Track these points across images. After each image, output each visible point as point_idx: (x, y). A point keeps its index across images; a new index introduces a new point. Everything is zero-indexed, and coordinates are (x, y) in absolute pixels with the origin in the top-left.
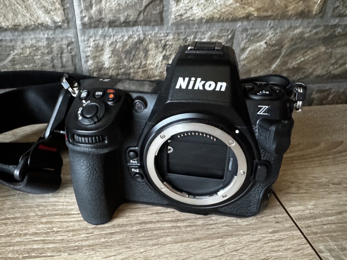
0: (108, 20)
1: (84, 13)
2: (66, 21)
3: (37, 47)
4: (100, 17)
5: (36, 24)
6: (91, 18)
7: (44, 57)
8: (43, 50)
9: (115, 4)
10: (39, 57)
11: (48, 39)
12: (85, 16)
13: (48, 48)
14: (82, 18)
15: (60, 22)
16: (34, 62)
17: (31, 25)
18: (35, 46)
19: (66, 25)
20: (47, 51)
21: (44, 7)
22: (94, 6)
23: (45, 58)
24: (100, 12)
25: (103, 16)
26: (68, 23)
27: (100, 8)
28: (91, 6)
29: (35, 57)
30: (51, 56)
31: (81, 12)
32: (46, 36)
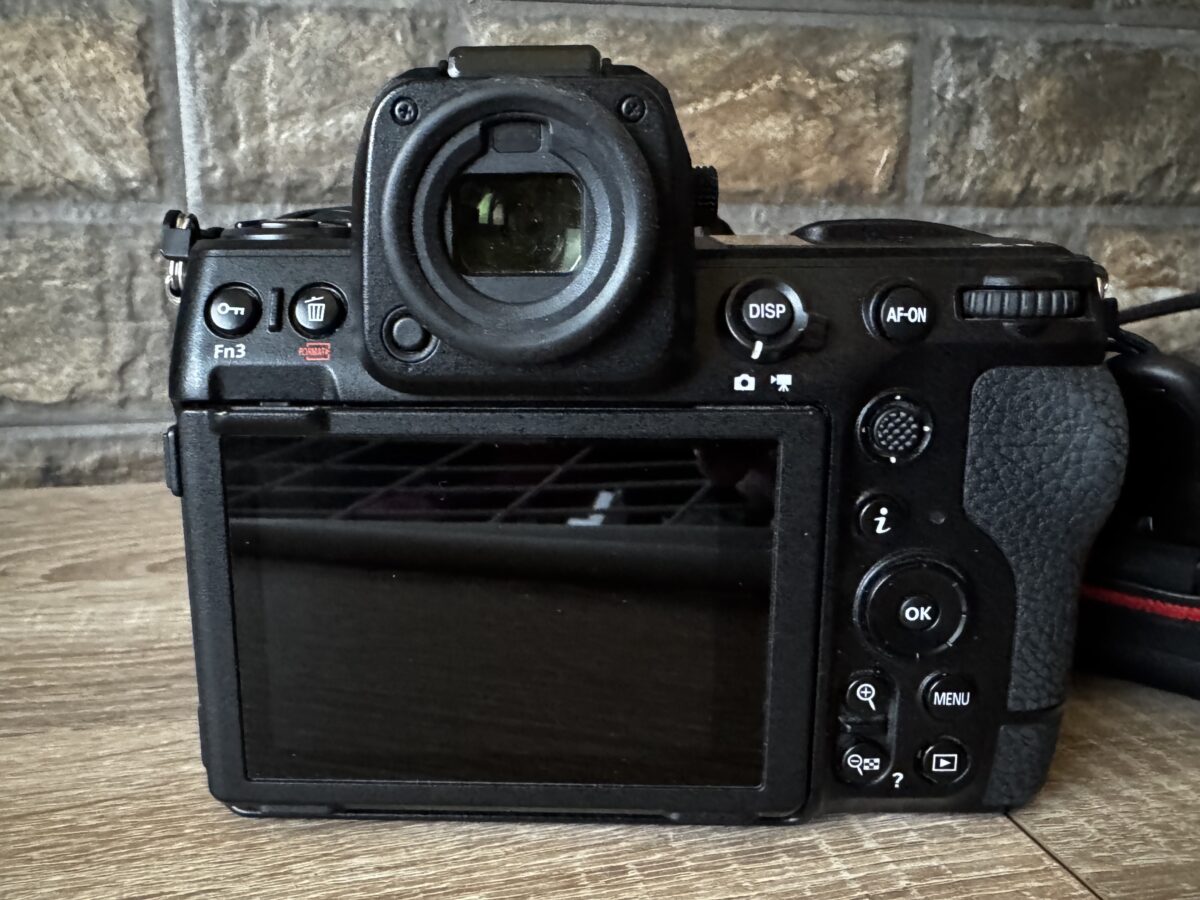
0: (284, 180)
1: (210, 158)
2: (156, 179)
3: (56, 251)
4: (259, 171)
5: (60, 182)
6: (230, 172)
7: (74, 282)
8: (72, 262)
9: (306, 136)
10: (58, 283)
11: (91, 229)
12: (214, 168)
13: (90, 255)
14: (205, 173)
15: (134, 179)
16: (40, 299)
17: (43, 185)
18: (50, 248)
19: (152, 190)
20: (84, 264)
21: (89, 133)
22: (242, 139)
23: (77, 286)
24: (260, 155)
25: (269, 168)
26: (160, 184)
27: (260, 145)
28: (234, 138)
29: (46, 283)
30: (96, 280)
31: (203, 154)
32: (87, 218)
